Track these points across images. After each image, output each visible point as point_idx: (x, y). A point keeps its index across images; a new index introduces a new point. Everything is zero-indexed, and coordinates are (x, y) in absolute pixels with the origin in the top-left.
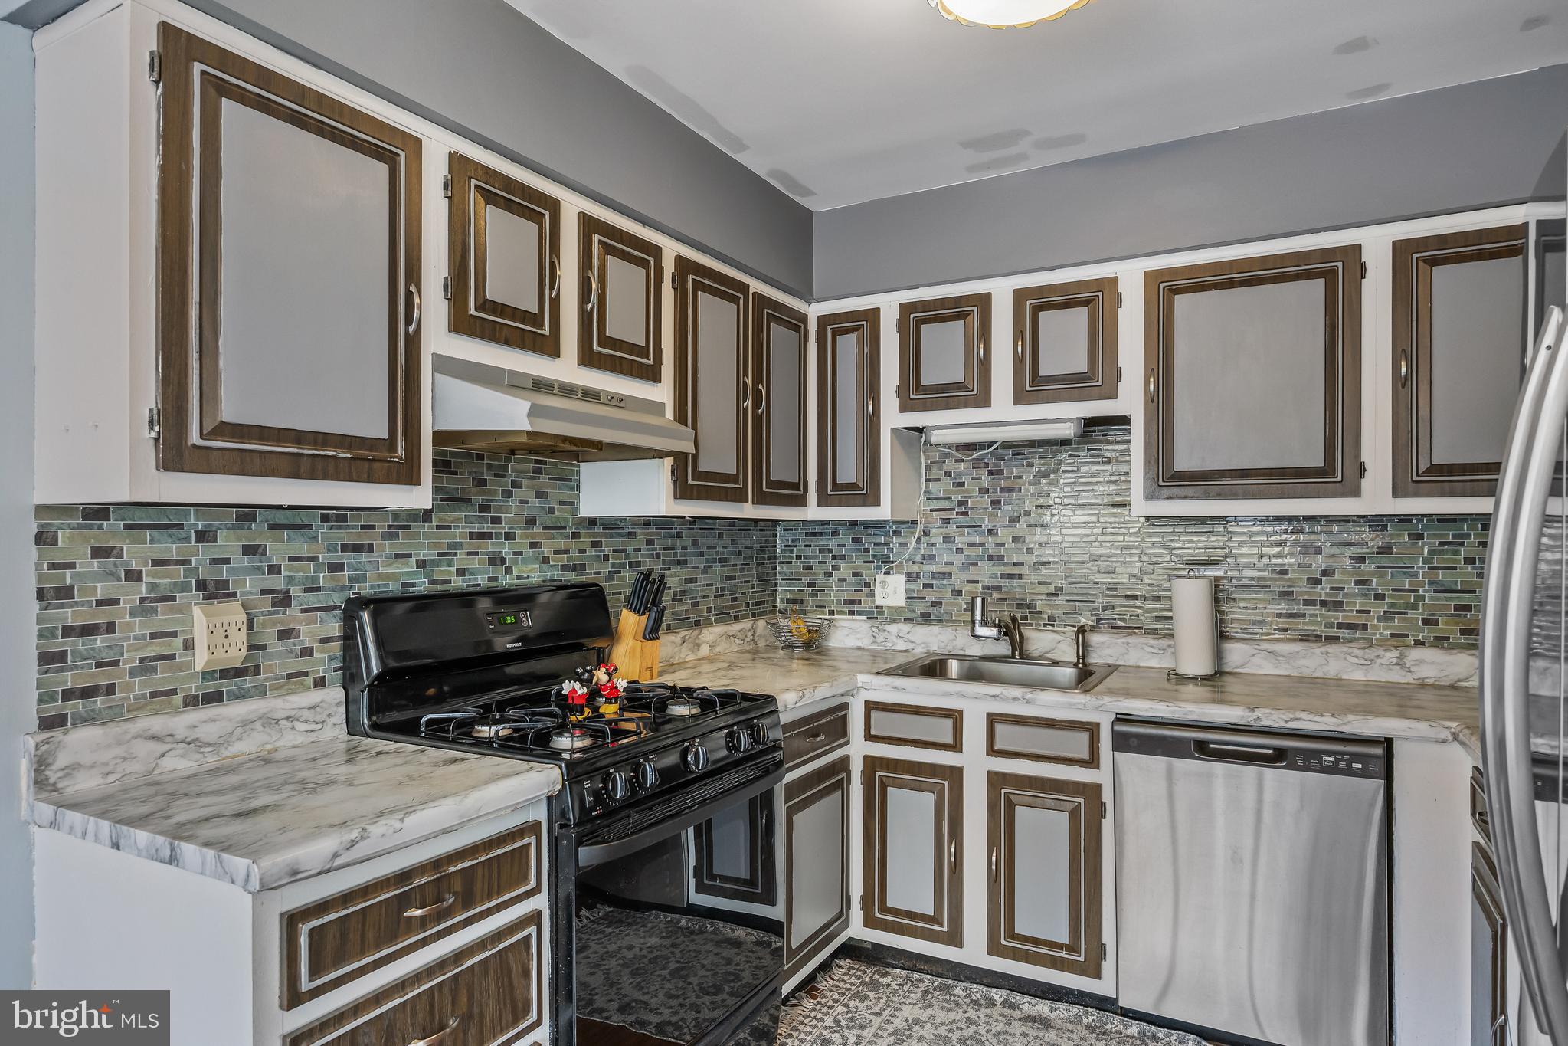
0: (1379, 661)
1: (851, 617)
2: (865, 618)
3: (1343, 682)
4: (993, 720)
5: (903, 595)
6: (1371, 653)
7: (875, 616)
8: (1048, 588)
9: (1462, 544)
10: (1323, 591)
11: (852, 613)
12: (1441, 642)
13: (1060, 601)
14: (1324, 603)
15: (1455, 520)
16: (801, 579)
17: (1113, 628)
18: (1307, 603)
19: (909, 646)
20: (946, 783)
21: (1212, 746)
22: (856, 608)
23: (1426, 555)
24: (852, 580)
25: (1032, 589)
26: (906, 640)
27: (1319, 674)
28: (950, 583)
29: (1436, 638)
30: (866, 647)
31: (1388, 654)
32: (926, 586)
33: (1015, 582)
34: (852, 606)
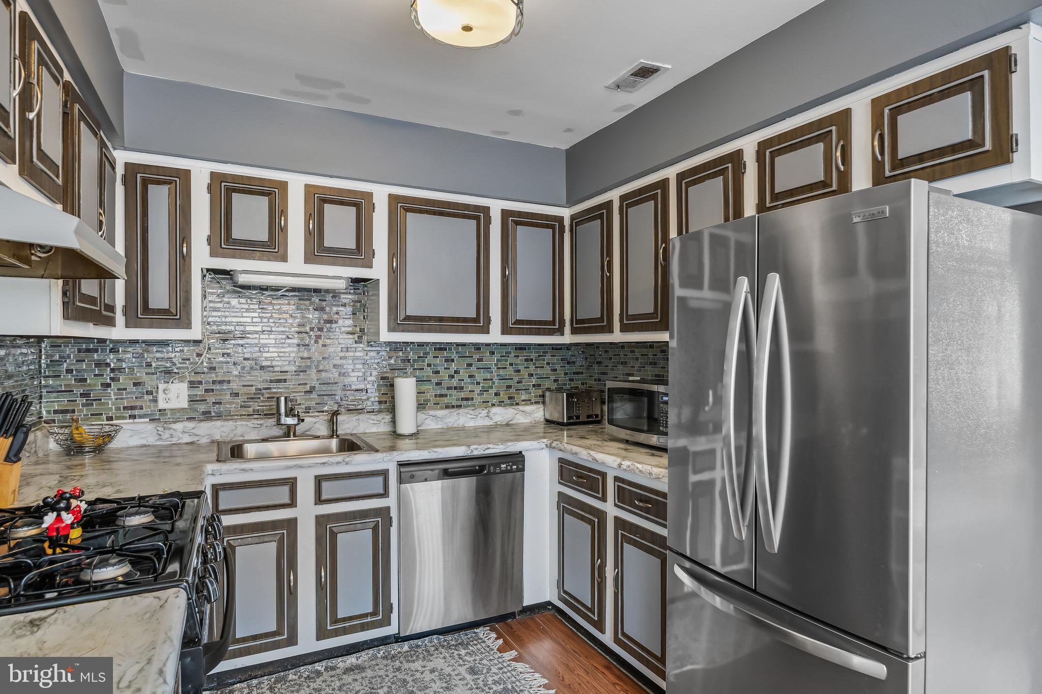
0: (480, 415)
1: (131, 421)
2: (148, 420)
3: (466, 428)
4: (319, 480)
5: (186, 398)
6: (476, 412)
7: (157, 417)
8: (305, 388)
9: (508, 357)
10: (454, 382)
11: (133, 417)
12: (501, 404)
13: (314, 395)
14: (455, 388)
15: (506, 345)
16: (73, 391)
17: (348, 410)
18: (449, 388)
19: (195, 439)
20: (285, 532)
21: (449, 470)
22: (136, 412)
23: (496, 362)
24: (131, 388)
25: (293, 389)
26: (191, 434)
27: (456, 425)
28: (229, 387)
29: (499, 402)
30: (150, 444)
31: (484, 412)
32: (207, 391)
33: (281, 385)
34: (132, 412)
